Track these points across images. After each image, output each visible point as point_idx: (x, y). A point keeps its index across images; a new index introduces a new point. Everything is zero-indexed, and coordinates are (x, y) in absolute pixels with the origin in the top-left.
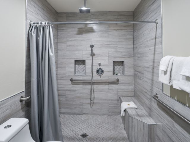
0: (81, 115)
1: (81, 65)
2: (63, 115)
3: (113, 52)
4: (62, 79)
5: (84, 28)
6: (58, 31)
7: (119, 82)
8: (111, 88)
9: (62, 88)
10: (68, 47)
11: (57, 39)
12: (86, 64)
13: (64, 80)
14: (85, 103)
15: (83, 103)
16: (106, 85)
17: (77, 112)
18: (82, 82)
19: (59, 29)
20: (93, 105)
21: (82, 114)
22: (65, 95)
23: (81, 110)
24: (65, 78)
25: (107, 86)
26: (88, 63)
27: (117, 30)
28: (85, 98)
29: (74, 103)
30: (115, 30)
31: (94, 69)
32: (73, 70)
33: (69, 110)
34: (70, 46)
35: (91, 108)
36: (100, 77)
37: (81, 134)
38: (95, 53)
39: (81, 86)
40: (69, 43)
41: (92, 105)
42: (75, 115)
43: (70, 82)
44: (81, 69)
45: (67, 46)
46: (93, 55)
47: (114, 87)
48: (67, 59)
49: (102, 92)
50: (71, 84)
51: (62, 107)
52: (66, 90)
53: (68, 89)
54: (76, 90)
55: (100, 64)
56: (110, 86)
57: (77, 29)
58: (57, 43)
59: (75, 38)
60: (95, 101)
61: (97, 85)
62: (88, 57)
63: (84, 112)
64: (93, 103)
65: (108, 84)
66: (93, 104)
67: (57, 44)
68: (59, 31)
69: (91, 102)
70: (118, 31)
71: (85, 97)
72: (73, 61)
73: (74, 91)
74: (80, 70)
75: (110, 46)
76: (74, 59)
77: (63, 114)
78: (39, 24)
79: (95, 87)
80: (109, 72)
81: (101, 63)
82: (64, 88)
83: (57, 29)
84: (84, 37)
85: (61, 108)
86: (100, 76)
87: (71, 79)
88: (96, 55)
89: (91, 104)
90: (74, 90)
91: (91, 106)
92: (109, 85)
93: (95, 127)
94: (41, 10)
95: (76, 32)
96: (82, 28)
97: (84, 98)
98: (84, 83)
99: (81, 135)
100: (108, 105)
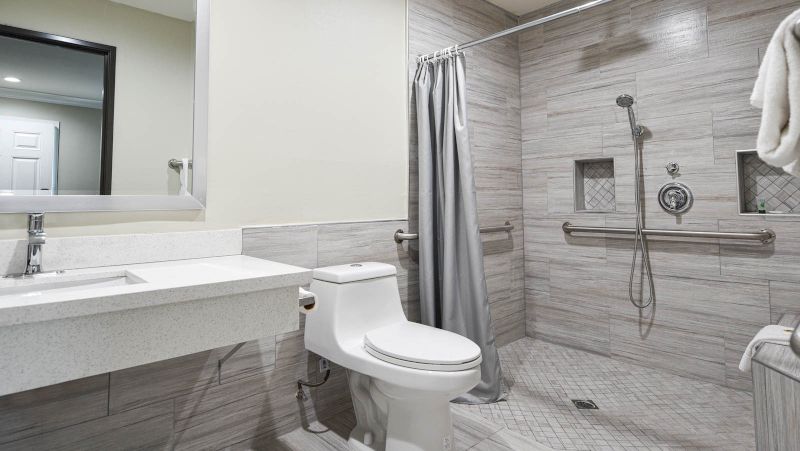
0: (605, 359)
1: (602, 176)
2: (543, 343)
3: (734, 114)
4: (538, 223)
5: (604, 44)
6: (519, 74)
7: (777, 246)
8: (732, 268)
9: (536, 254)
10: (551, 119)
11: (520, 97)
12: (617, 171)
13: (545, 227)
14: (619, 317)
15: (610, 316)
16: (706, 252)
17: (590, 345)
18: (604, 235)
19: (522, 65)
20: (648, 331)
21: (609, 357)
22: (548, 279)
23: (602, 339)
24: (545, 222)
25: (711, 257)
26: (625, 166)
27: (753, 14)
28: (618, 298)
29: (578, 309)
30: (740, 17)
31: (648, 187)
32: (570, 194)
33: (560, 332)
34: (558, 114)
35: (643, 337)
36: (679, 222)
37: (575, 398)
38: (651, 129)
39: (602, 251)
40: (555, 106)
41: (645, 328)
42: (581, 353)
43: (562, 234)
44: (603, 192)
45: (549, 116)
46: (641, 135)
47: (751, 266)
48: (552, 157)
49: (690, 283)
50: (564, 241)
51: (538, 316)
52: (552, 261)
53: (557, 257)
54: (581, 265)
55: (673, 171)
56: (723, 259)
57: (578, 55)
58: (520, 110)
59: (574, 86)
60: (660, 316)
61: (666, 250)
62: (622, 146)
63: (614, 349)
64: (649, 320)
65: (715, 249)
66: (651, 324)
67: (520, 115)
68: (522, 71)
69: (641, 316)
70: (754, 18)
71: (616, 294)
72: (570, 163)
73: (574, 266)
74: (599, 197)
75: (719, 89)
76: (572, 156)
77: (544, 340)
78: (435, 59)
79: (656, 257)
80: (717, 199)
81: (681, 163)
82: (545, 255)
83: (519, 68)
84: (604, 74)
85: (538, 319)
86: (678, 215)
87: (566, 224)
88: (654, 136)
89: (640, 323)
90: (577, 265)
91: (644, 332)
92: (719, 254)
93: (639, 400)
94: (451, 23)
95: (575, 65)
96: (597, 45)
97: (613, 297)
98: (613, 238)
99: (574, 401)
100: (721, 340)
